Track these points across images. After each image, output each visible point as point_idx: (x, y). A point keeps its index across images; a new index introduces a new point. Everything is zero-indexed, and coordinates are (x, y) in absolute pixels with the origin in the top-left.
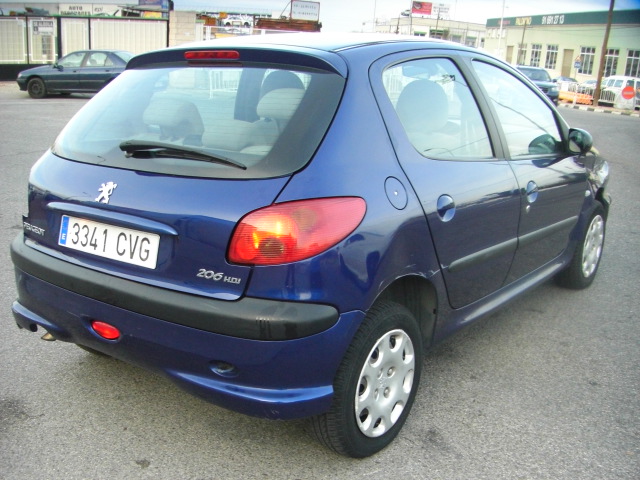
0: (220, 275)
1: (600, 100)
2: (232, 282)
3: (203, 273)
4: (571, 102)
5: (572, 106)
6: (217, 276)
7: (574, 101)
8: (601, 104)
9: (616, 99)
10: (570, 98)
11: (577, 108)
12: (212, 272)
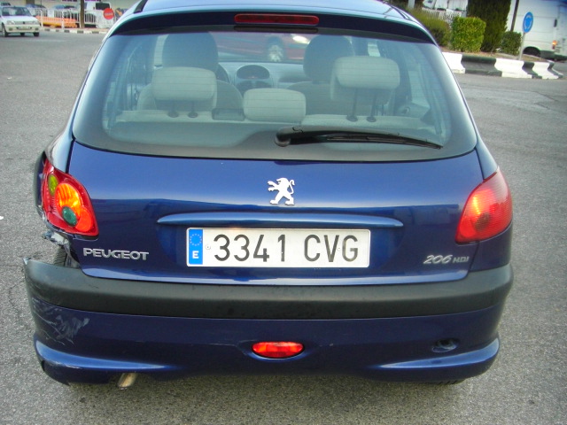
0: (449, 257)
1: (86, 23)
2: (461, 261)
3: (431, 259)
4: (60, 27)
5: (62, 30)
6: (446, 259)
7: (63, 26)
8: (87, 26)
9: (97, 20)
10: (57, 23)
11: (68, 31)
12: (441, 256)
